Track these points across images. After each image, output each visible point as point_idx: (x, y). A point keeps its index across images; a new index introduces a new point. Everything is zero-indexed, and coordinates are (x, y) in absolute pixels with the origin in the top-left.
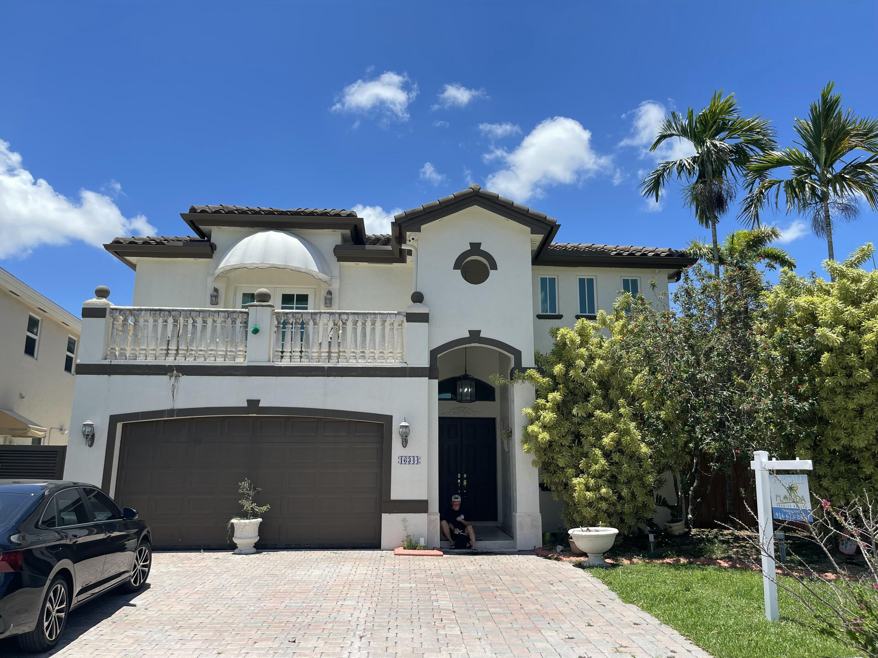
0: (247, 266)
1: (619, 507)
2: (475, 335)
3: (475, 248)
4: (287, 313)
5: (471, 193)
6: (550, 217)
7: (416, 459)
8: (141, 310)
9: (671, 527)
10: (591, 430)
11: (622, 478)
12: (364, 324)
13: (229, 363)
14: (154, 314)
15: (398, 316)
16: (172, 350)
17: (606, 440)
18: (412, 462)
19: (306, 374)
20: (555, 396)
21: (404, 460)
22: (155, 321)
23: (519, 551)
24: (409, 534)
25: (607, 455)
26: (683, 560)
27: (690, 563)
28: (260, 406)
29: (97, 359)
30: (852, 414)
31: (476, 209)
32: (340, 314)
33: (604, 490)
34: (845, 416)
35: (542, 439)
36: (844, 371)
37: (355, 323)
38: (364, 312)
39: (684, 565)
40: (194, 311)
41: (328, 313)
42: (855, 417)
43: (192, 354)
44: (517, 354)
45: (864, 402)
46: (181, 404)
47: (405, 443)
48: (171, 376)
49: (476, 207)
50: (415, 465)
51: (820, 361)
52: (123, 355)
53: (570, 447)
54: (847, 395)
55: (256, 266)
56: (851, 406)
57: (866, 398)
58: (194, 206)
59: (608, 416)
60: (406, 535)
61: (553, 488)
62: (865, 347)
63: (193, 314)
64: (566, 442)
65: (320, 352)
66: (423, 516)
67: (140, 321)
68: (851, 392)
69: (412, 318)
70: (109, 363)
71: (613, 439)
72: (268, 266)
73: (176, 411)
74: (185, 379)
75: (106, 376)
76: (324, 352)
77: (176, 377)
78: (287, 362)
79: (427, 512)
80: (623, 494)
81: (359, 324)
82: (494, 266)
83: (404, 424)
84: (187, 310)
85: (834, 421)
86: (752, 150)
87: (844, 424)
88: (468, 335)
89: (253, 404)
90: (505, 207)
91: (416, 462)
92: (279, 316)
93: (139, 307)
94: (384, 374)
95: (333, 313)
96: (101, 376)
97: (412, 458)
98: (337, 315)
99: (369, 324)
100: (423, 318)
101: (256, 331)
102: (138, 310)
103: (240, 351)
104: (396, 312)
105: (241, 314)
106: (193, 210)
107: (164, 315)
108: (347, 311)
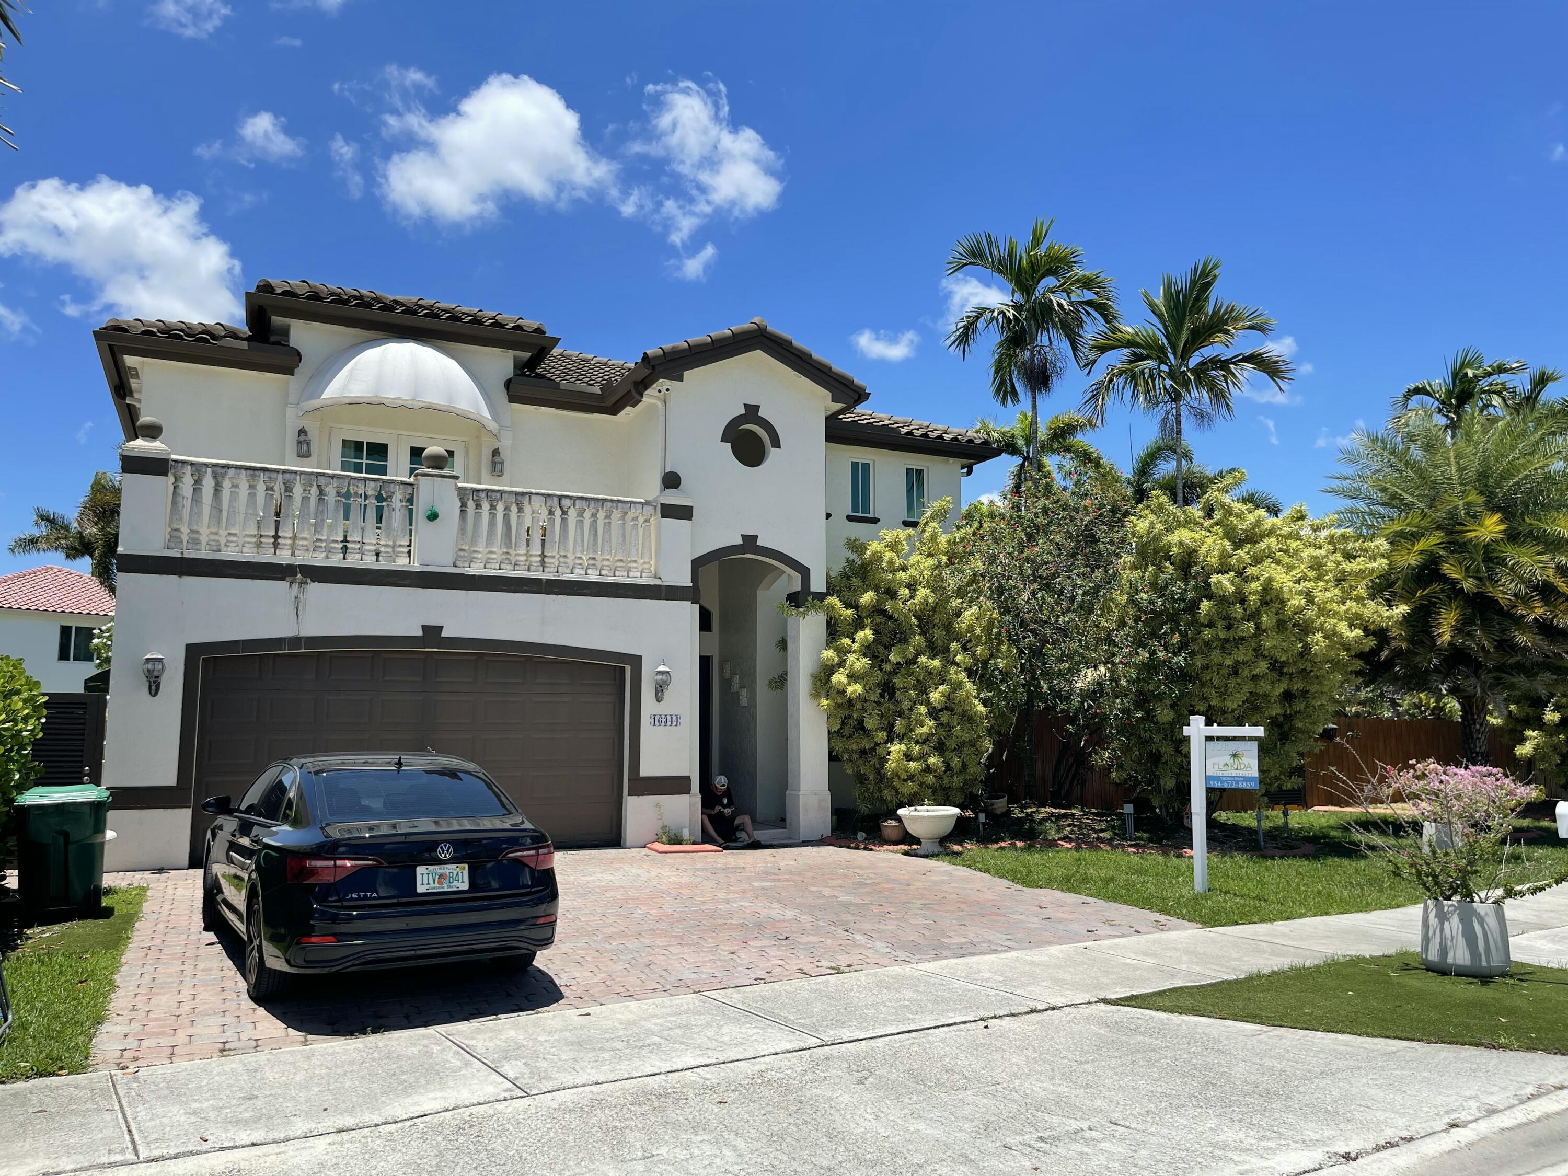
0: (386, 402)
1: (946, 781)
2: (750, 541)
3: (752, 411)
4: (478, 491)
5: (754, 331)
6: (858, 381)
7: (674, 718)
8: (229, 467)
9: (992, 805)
10: (912, 681)
11: (951, 744)
12: (594, 515)
13: (384, 565)
14: (253, 476)
15: (645, 507)
16: (285, 538)
17: (935, 696)
18: (669, 723)
19: (513, 588)
20: (866, 634)
21: (658, 720)
22: (252, 487)
23: (804, 842)
24: (666, 824)
25: (933, 713)
26: (1019, 844)
27: (1030, 846)
28: (443, 635)
29: (156, 547)
30: (1225, 671)
31: (758, 354)
32: (560, 498)
33: (932, 760)
34: (1218, 673)
35: (852, 693)
36: (1223, 623)
37: (581, 514)
38: (596, 496)
39: (1021, 849)
40: (323, 475)
41: (542, 495)
42: (1229, 675)
43: (320, 547)
44: (805, 572)
45: (1241, 659)
46: (313, 627)
47: (659, 696)
48: (291, 583)
49: (759, 352)
50: (673, 727)
51: (1199, 609)
52: (195, 542)
53: (878, 703)
54: (1223, 648)
55: (401, 403)
56: (1228, 662)
57: (1245, 655)
58: (270, 280)
59: (936, 663)
60: (661, 825)
61: (846, 756)
62: (1252, 598)
63: (322, 481)
64: (874, 697)
65: (528, 555)
66: (684, 798)
67: (224, 485)
68: (1227, 646)
69: (669, 511)
70: (179, 555)
71: (943, 695)
72: (422, 405)
73: (303, 640)
74: (315, 588)
75: (175, 577)
76: (536, 555)
77: (300, 584)
78: (480, 568)
79: (688, 793)
80: (953, 765)
81: (587, 515)
82: (776, 443)
83: (661, 668)
84: (312, 473)
85: (1206, 677)
86: (1088, 314)
87: (1216, 681)
88: (740, 542)
89: (432, 632)
90: (800, 358)
91: (674, 723)
92: (465, 494)
93: (224, 462)
94: (629, 593)
95: (549, 495)
96: (165, 577)
97: (669, 718)
98: (556, 499)
99: (601, 515)
100: (685, 513)
101: (433, 517)
102: (223, 466)
103: (400, 546)
104: (643, 501)
105: (402, 486)
106: (267, 288)
107: (270, 478)
108: (571, 494)
